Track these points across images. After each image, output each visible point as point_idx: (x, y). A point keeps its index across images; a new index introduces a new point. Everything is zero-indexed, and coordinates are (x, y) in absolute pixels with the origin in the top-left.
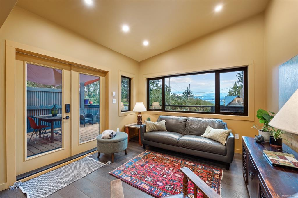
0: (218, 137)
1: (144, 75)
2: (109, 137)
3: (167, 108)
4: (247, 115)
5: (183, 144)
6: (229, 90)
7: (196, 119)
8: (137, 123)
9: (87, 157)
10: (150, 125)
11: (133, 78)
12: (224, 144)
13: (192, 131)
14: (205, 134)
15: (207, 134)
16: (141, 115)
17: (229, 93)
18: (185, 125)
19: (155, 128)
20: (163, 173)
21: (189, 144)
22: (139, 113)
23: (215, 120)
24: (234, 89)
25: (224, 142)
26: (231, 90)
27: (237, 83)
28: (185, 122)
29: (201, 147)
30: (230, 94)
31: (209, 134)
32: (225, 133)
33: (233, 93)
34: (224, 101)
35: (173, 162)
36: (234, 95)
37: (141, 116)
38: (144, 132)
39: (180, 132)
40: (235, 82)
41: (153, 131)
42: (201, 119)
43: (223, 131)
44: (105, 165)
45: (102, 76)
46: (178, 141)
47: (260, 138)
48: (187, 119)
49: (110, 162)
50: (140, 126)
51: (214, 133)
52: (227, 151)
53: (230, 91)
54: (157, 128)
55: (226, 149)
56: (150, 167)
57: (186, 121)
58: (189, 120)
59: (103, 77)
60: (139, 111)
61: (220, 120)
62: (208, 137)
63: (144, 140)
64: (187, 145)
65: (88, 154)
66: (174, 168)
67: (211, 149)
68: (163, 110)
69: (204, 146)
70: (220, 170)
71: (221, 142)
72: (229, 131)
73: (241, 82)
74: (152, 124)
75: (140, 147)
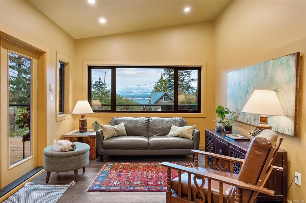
0: (185, 134)
1: (84, 60)
2: (71, 148)
3: (118, 109)
4: (200, 112)
5: (155, 145)
6: (155, 84)
7: (159, 118)
8: (78, 131)
9: (26, 185)
10: (110, 129)
11: (68, 63)
12: (192, 139)
13: (157, 132)
14: (171, 133)
15: (173, 132)
16: (84, 119)
17: (154, 88)
18: (148, 126)
19: (115, 133)
20: (146, 176)
21: (162, 144)
22: (83, 116)
23: (177, 118)
24: (161, 83)
25: (191, 137)
26: (157, 84)
27: (163, 76)
28: (147, 123)
29: (173, 144)
30: (156, 90)
31: (176, 132)
32: (191, 129)
33: (159, 88)
34: (149, 99)
35: (147, 166)
36: (160, 92)
37: (86, 120)
38: (102, 139)
39: (143, 135)
40: (162, 75)
41: (113, 137)
42: (163, 118)
43: (189, 127)
44: (70, 186)
45: (34, 58)
46: (149, 143)
47: (220, 128)
48: (149, 119)
49: (73, 182)
50: (97, 133)
51: (182, 130)
52: (195, 145)
53: (156, 86)
54: (117, 133)
55: (194, 143)
56: (129, 175)
57: (148, 121)
58: (151, 120)
59: (36, 60)
60: (82, 113)
61: (182, 118)
62: (175, 135)
63: (102, 150)
64: (159, 145)
65: (24, 181)
66: (152, 170)
67: (181, 146)
68: (113, 110)
69: (175, 143)
70: (189, 163)
71: (188, 137)
72: (194, 127)
73: (167, 75)
74: (111, 127)
75: (94, 161)
